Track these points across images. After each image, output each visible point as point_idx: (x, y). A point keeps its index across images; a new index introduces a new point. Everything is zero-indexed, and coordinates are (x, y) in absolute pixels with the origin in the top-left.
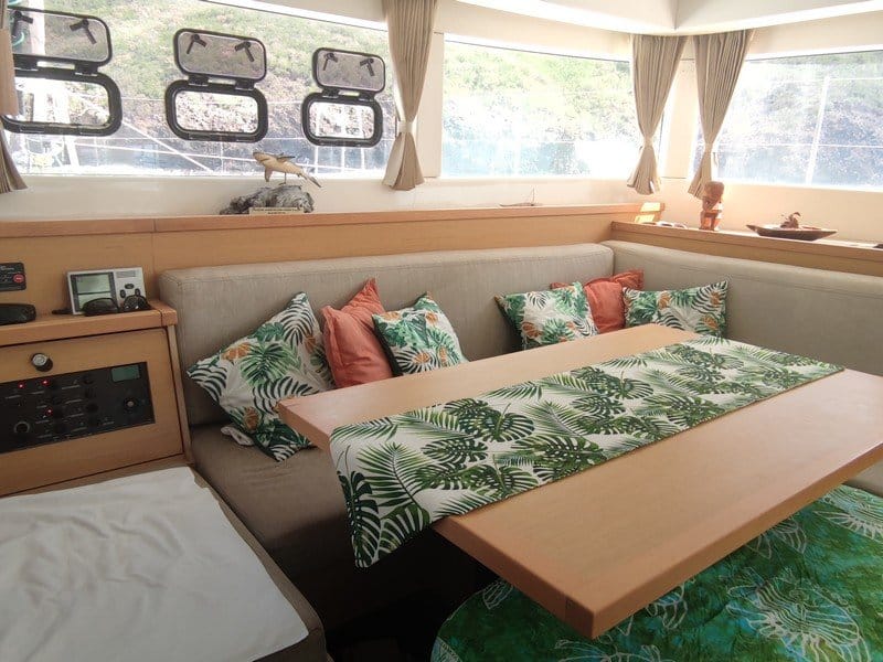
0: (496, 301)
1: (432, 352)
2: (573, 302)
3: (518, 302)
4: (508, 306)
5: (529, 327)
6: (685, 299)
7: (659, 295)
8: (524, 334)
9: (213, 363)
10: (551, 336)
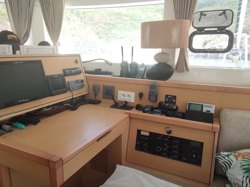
9: (228, 156)
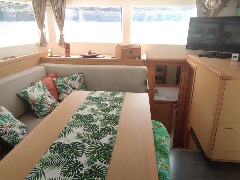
0: (17, 94)
1: (8, 123)
2: (41, 87)
3: (25, 93)
4: (22, 95)
5: (32, 100)
6: (73, 79)
7: (65, 79)
8: (31, 103)
10: (40, 101)
